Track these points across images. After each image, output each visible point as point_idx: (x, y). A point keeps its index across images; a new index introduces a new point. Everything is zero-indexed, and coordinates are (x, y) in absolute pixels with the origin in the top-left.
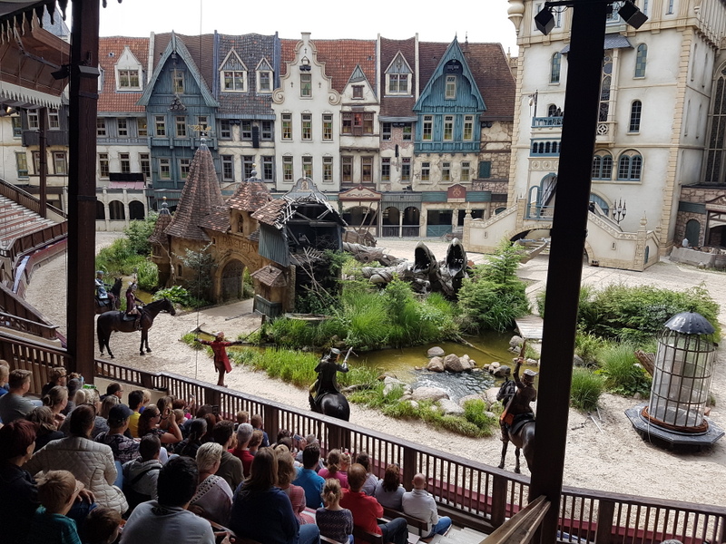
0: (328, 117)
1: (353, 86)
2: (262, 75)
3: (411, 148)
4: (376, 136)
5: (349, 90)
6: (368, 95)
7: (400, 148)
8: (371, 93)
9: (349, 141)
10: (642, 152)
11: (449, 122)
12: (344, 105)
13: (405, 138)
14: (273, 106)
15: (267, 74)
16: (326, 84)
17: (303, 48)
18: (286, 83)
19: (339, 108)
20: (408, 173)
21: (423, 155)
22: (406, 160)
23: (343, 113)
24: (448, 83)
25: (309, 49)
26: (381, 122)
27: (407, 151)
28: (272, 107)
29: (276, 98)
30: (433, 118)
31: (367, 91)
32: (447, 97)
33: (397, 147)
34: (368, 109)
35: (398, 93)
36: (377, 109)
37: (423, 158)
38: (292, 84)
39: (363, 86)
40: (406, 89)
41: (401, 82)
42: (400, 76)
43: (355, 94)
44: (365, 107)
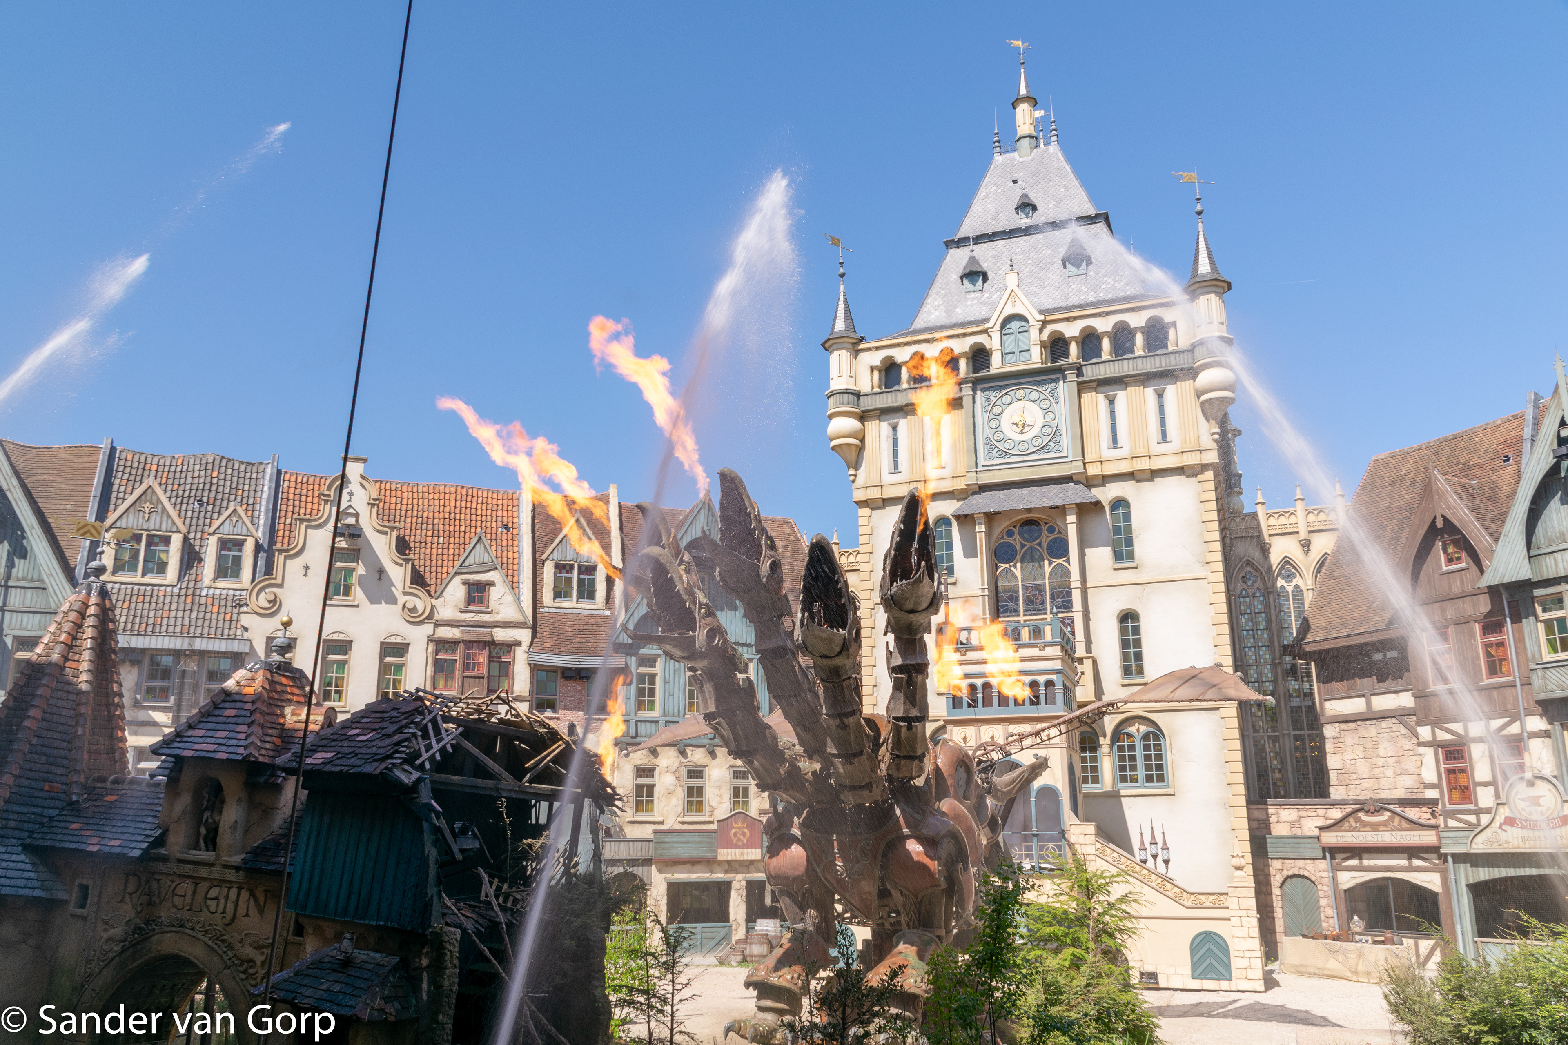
0: (394, 650)
1: (465, 583)
2: (224, 544)
5: (456, 591)
6: (502, 604)
7: (578, 730)
8: (509, 598)
10: (1163, 723)
12: (439, 624)
14: (246, 620)
15: (238, 545)
16: (396, 574)
17: (346, 489)
18: (289, 567)
19: (428, 630)
23: (441, 644)
26: (533, 667)
28: (243, 623)
29: (258, 601)
30: (659, 663)
31: (499, 595)
34: (501, 635)
35: (573, 604)
36: (524, 636)
37: (638, 756)
38: (307, 568)
39: (492, 584)
40: (591, 596)
41: (581, 582)
42: (580, 567)
43: (470, 600)
44: (495, 630)
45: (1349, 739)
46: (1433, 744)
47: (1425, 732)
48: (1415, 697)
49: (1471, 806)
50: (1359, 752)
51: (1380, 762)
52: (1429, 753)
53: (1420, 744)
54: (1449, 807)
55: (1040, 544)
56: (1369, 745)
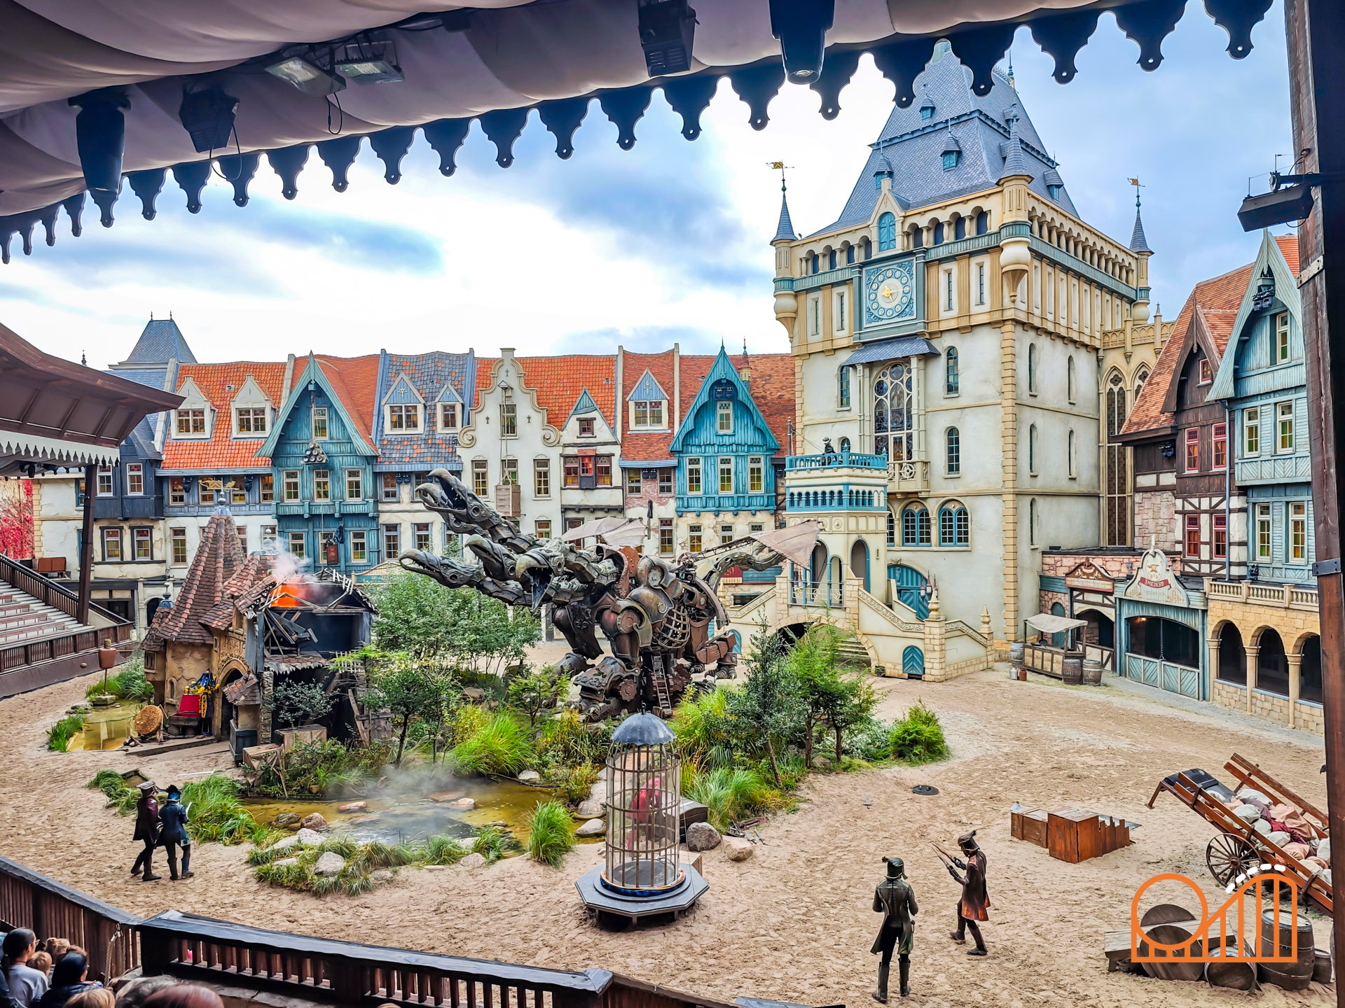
0: (542, 463)
1: (578, 419)
2: (445, 408)
3: (672, 504)
4: (616, 488)
5: (573, 426)
6: (602, 431)
7: (655, 505)
8: (605, 428)
9: (576, 497)
10: (968, 503)
11: (725, 466)
12: (565, 446)
13: (662, 489)
14: (459, 451)
15: (453, 407)
16: (538, 418)
17: (504, 369)
18: (479, 419)
19: (559, 450)
20: (670, 541)
21: (689, 515)
22: (666, 522)
23: (566, 458)
24: (720, 412)
25: (512, 373)
26: (624, 469)
27: (666, 509)
28: (458, 453)
29: (465, 440)
30: (702, 461)
31: (600, 425)
32: (721, 432)
33: (651, 503)
34: (602, 450)
35: (648, 428)
36: (616, 450)
37: (690, 519)
38: (488, 418)
39: (595, 419)
40: (659, 421)
41: (653, 412)
42: (651, 403)
43: (583, 430)
44: (598, 447)
45: (1147, 504)
46: (1183, 513)
47: (1179, 502)
48: (1177, 478)
49: (1196, 558)
50: (1151, 515)
51: (1161, 521)
52: (1179, 517)
53: (1176, 512)
54: (1188, 558)
55: (902, 381)
56: (1156, 510)
